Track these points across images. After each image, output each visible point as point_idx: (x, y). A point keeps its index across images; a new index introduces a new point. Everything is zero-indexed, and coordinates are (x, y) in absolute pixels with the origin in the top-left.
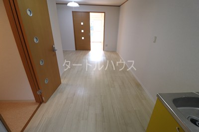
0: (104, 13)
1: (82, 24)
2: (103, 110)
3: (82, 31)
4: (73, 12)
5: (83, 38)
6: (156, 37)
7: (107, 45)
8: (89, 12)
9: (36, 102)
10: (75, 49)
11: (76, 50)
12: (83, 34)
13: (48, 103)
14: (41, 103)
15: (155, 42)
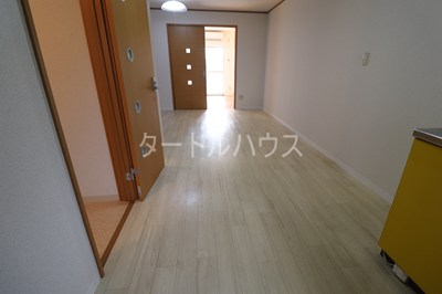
0: (236, 27)
1: (188, 51)
2: (272, 206)
3: (189, 67)
4: (168, 25)
5: (190, 83)
6: (368, 55)
7: (241, 97)
8: (203, 26)
9: (121, 199)
10: (172, 108)
11: (175, 108)
12: (190, 75)
13: (148, 200)
14: (132, 202)
15: (365, 64)
